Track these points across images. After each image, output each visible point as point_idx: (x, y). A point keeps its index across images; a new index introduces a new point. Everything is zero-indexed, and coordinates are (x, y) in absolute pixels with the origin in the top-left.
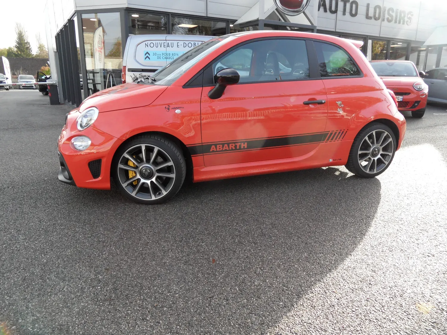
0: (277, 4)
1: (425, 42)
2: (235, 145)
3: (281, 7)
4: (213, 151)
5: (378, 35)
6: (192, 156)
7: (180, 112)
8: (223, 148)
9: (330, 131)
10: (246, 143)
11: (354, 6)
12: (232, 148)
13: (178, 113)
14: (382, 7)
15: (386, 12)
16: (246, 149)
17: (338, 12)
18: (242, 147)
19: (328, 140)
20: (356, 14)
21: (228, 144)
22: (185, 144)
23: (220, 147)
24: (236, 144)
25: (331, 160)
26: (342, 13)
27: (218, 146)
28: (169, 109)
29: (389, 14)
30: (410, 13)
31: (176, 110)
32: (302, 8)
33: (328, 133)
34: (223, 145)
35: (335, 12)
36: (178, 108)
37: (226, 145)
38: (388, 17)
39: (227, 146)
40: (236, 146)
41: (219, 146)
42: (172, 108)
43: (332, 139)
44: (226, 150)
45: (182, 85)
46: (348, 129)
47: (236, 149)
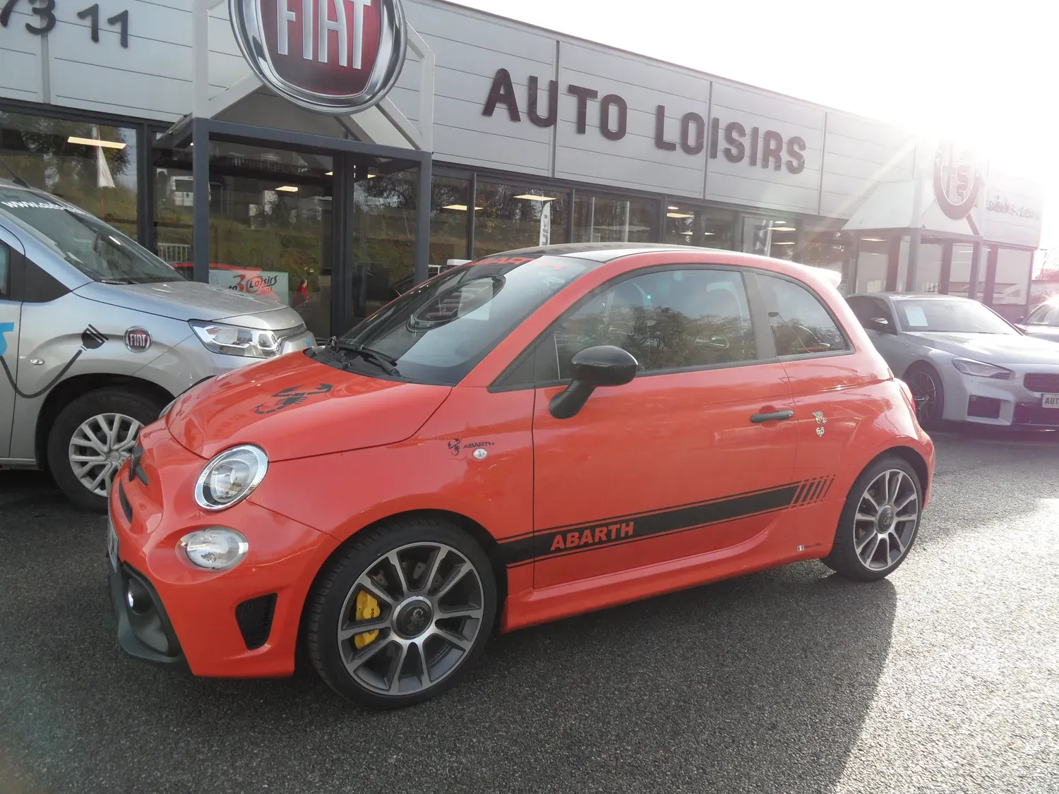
0: (261, 73)
1: (847, 221)
2: (608, 530)
3: (280, 84)
4: (558, 550)
5: (699, 196)
6: (508, 566)
7: (484, 456)
8: (580, 541)
9: (800, 482)
10: (632, 524)
11: (613, 110)
12: (600, 537)
13: (481, 458)
14: (706, 120)
15: (721, 134)
16: (632, 537)
17: (559, 122)
18: (623, 535)
19: (796, 501)
20: (620, 134)
21: (592, 529)
22: (496, 537)
23: (573, 539)
24: (610, 527)
25: (801, 548)
26: (572, 127)
27: (569, 535)
28: (457, 448)
29: (730, 139)
30: (795, 141)
31: (475, 450)
32: (368, 93)
33: (798, 486)
34: (581, 531)
35: (551, 121)
36: (478, 445)
37: (587, 532)
38: (729, 146)
39: (590, 535)
40: (608, 534)
41: (573, 537)
42: (466, 446)
43: (804, 500)
44: (586, 544)
45: (488, 383)
46: (835, 475)
47: (609, 540)
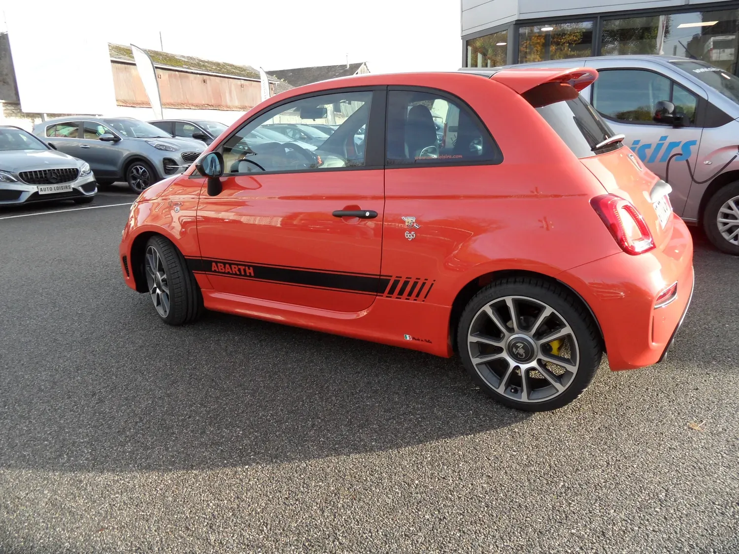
6: (193, 271)
9: (392, 276)
16: (253, 277)
22: (183, 254)
31: (175, 207)
33: (390, 280)
42: (173, 205)
45: (190, 174)
46: (434, 281)
47: (240, 275)
